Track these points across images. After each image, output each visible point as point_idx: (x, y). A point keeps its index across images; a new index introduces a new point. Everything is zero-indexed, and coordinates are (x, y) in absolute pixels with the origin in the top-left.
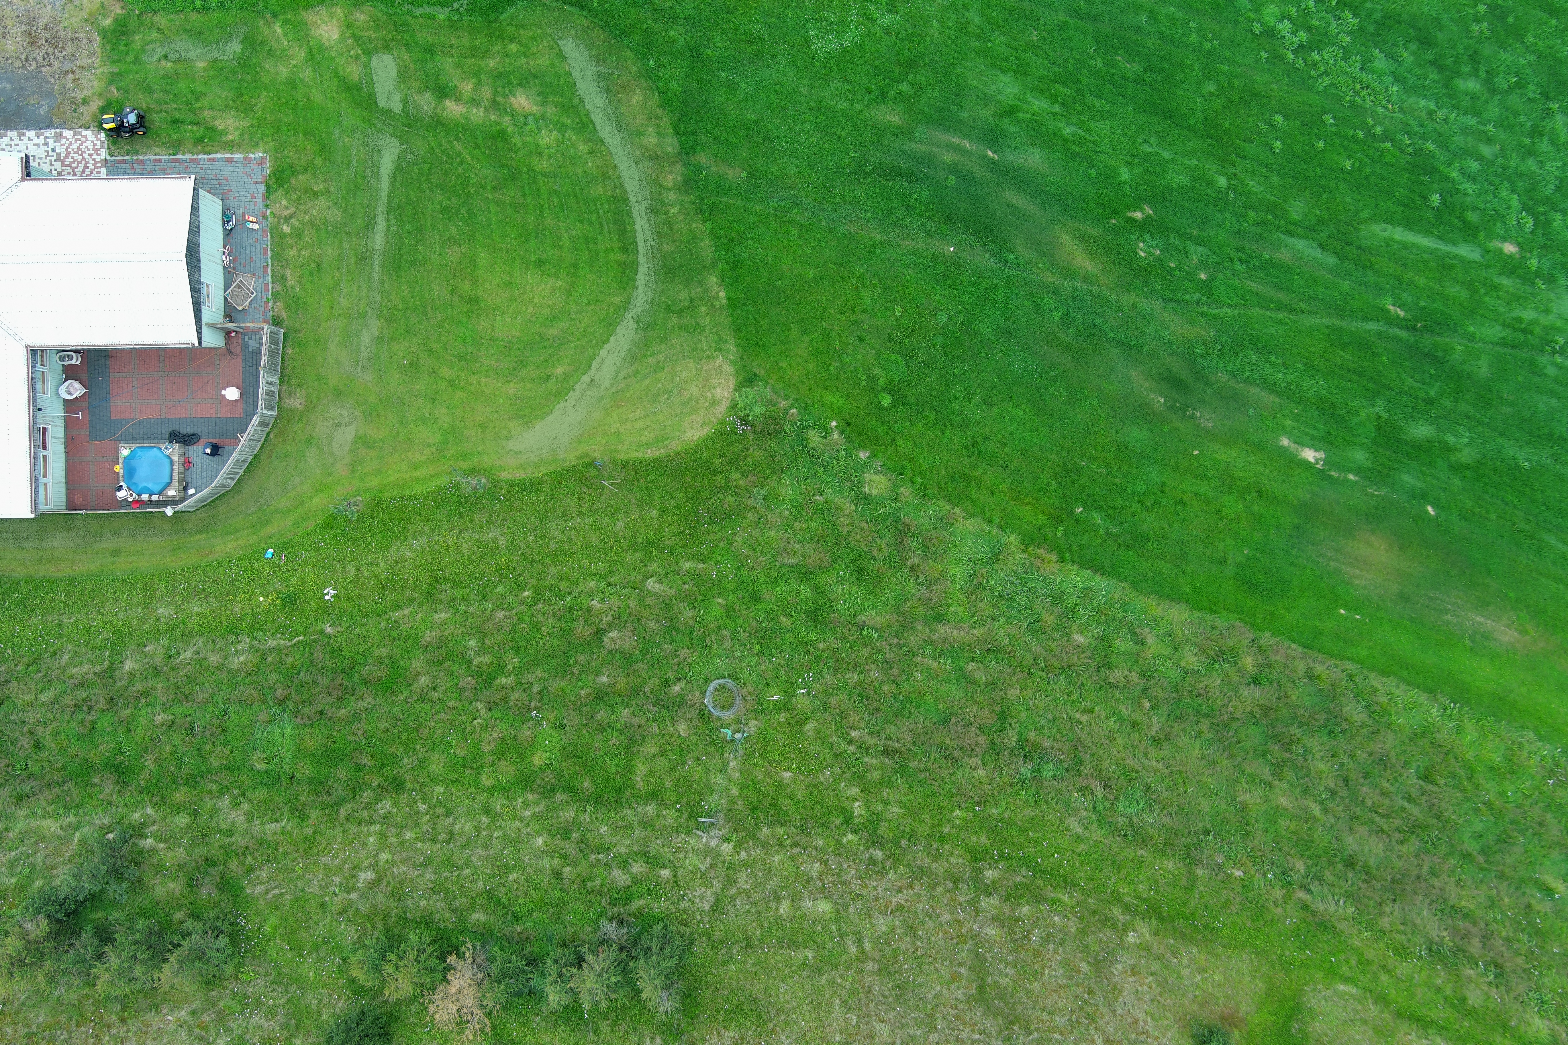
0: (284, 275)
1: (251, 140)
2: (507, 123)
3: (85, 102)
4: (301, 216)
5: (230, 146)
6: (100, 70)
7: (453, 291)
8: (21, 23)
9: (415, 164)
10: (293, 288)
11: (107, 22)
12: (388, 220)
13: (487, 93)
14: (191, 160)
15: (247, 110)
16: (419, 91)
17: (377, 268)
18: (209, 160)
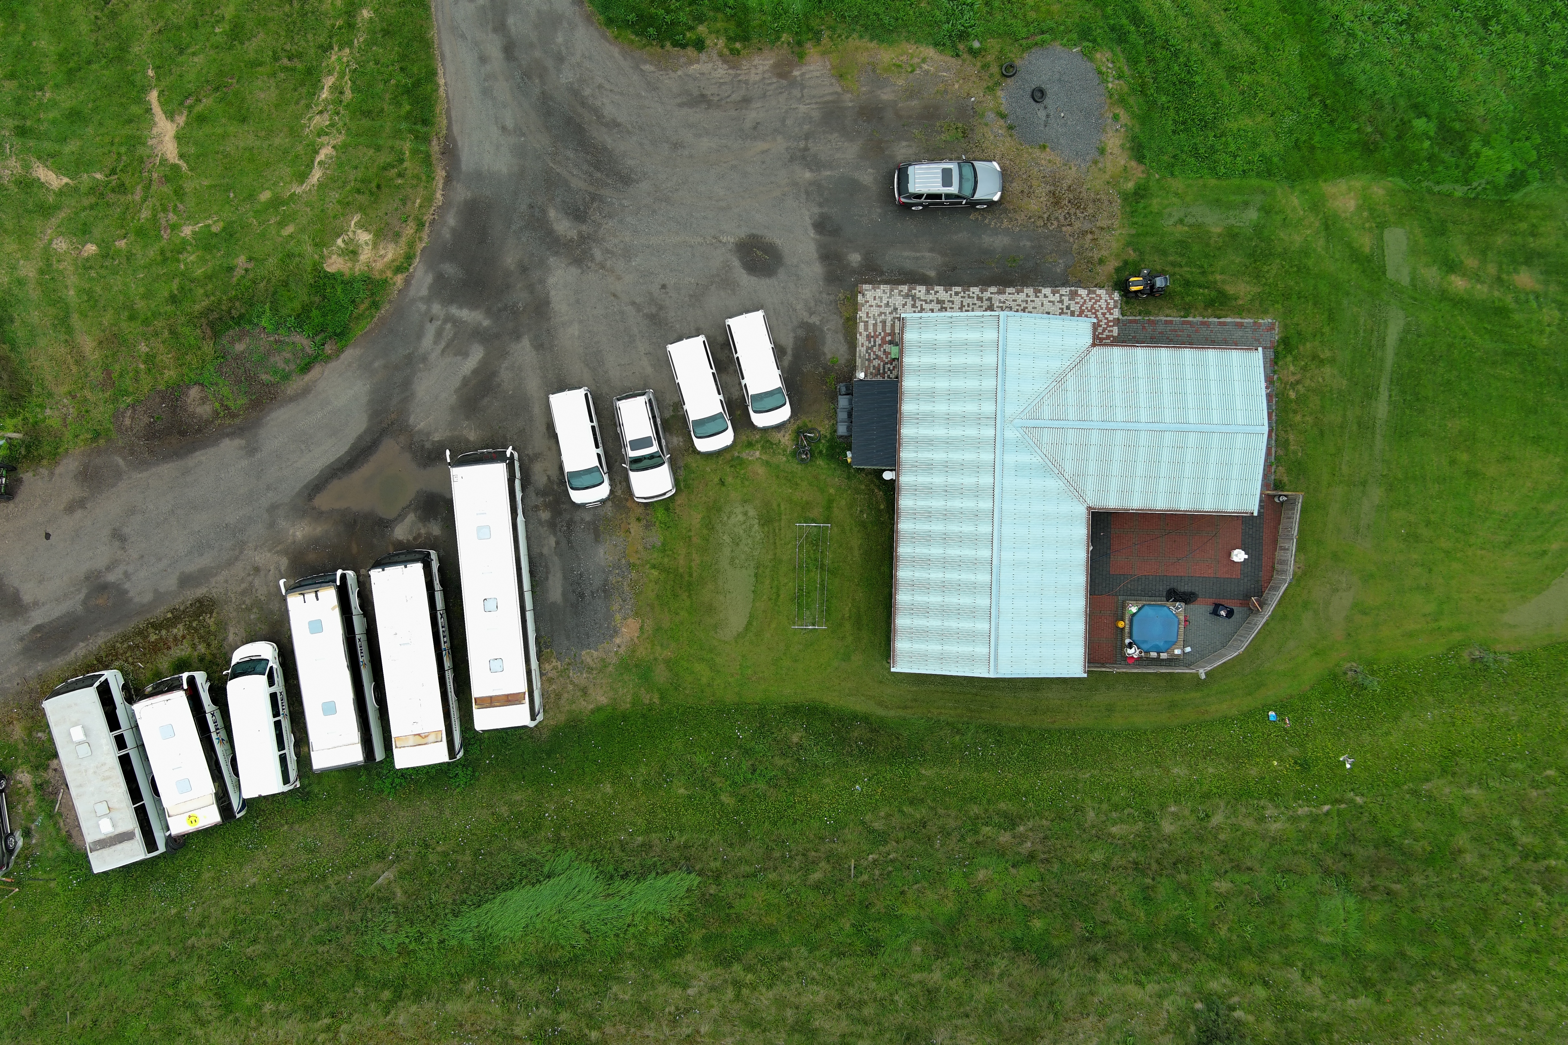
0: (1287, 440)
1: (1261, 305)
2: (1509, 299)
3: (1101, 261)
4: (1307, 382)
5: (1239, 311)
6: (1119, 232)
7: (1453, 462)
8: (1047, 183)
9: (1419, 336)
10: (1295, 453)
11: (1130, 186)
12: (1390, 390)
13: (1492, 269)
14: (1203, 323)
15: (1258, 276)
16: (1427, 265)
17: (1378, 437)
18: (1220, 323)
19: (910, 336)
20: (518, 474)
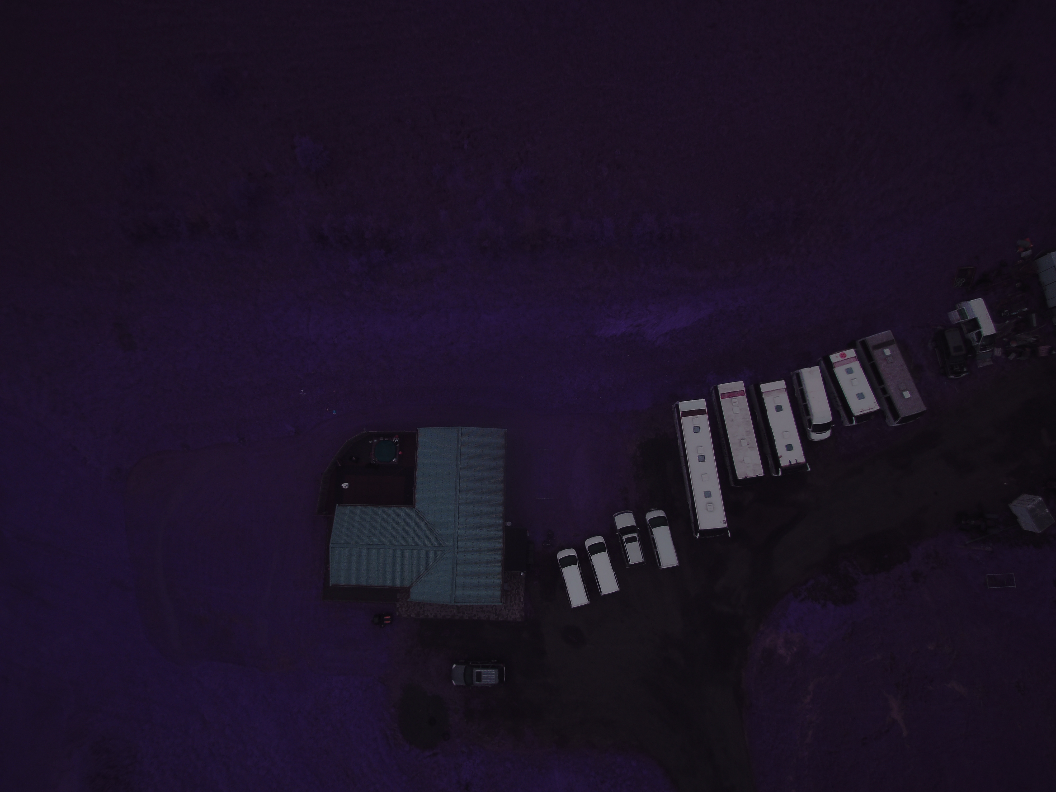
19: (498, 593)
20: (693, 525)
